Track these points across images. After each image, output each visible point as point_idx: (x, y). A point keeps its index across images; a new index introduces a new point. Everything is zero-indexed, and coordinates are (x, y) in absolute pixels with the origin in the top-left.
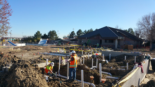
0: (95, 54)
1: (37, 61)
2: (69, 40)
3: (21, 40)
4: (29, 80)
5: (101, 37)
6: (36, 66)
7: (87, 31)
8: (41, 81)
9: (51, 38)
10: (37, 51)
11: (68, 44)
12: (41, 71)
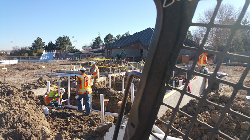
0: (130, 71)
1: (32, 86)
2: (93, 51)
3: (9, 53)
4: (13, 113)
5: (142, 45)
6: (29, 93)
7: (121, 36)
8: (35, 115)
9: (61, 49)
10: (36, 70)
11: (90, 58)
12: (39, 102)
